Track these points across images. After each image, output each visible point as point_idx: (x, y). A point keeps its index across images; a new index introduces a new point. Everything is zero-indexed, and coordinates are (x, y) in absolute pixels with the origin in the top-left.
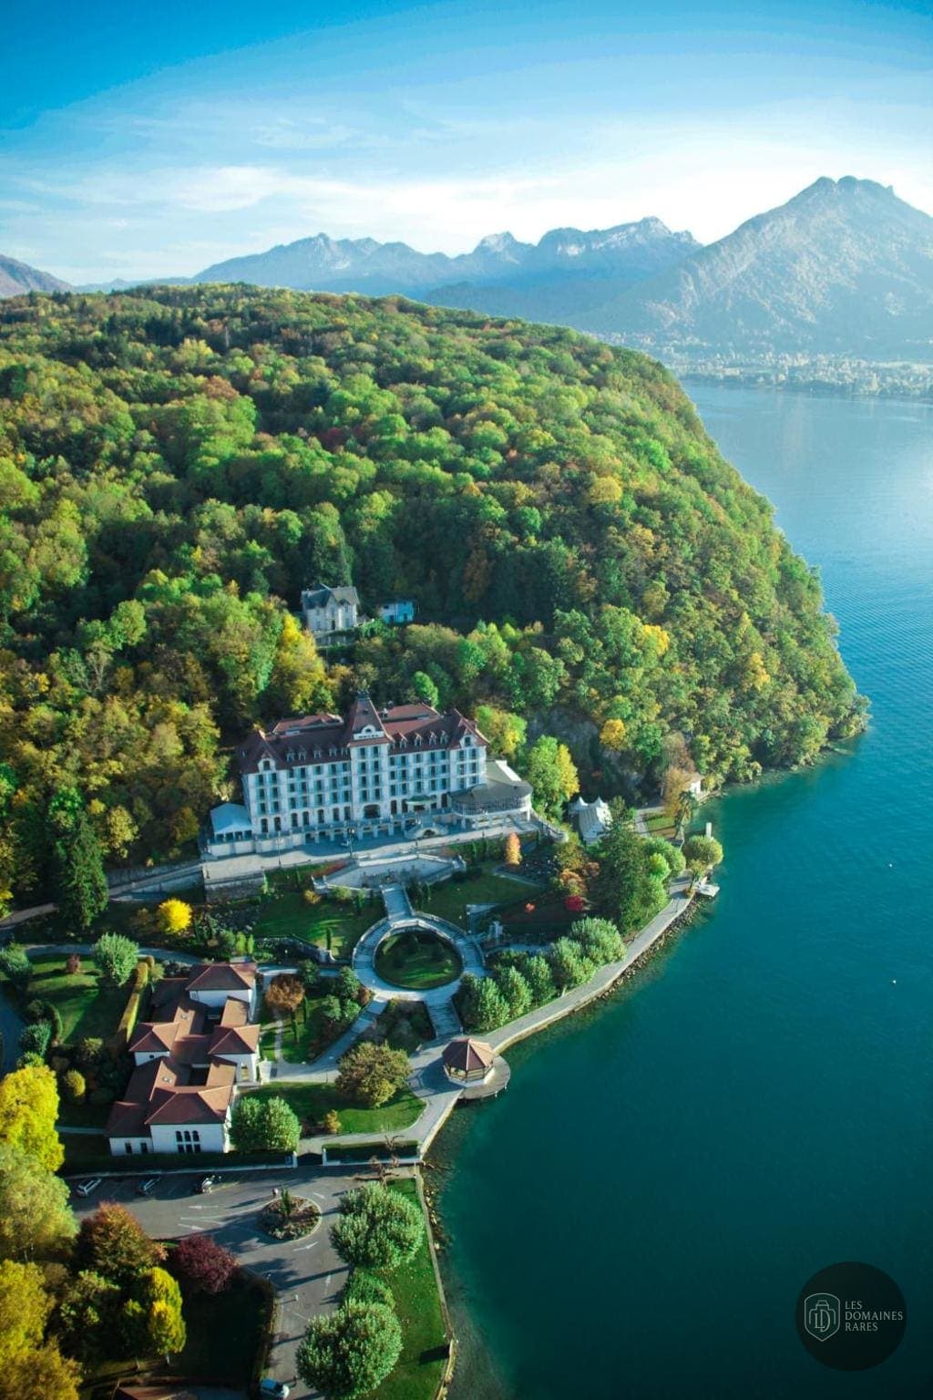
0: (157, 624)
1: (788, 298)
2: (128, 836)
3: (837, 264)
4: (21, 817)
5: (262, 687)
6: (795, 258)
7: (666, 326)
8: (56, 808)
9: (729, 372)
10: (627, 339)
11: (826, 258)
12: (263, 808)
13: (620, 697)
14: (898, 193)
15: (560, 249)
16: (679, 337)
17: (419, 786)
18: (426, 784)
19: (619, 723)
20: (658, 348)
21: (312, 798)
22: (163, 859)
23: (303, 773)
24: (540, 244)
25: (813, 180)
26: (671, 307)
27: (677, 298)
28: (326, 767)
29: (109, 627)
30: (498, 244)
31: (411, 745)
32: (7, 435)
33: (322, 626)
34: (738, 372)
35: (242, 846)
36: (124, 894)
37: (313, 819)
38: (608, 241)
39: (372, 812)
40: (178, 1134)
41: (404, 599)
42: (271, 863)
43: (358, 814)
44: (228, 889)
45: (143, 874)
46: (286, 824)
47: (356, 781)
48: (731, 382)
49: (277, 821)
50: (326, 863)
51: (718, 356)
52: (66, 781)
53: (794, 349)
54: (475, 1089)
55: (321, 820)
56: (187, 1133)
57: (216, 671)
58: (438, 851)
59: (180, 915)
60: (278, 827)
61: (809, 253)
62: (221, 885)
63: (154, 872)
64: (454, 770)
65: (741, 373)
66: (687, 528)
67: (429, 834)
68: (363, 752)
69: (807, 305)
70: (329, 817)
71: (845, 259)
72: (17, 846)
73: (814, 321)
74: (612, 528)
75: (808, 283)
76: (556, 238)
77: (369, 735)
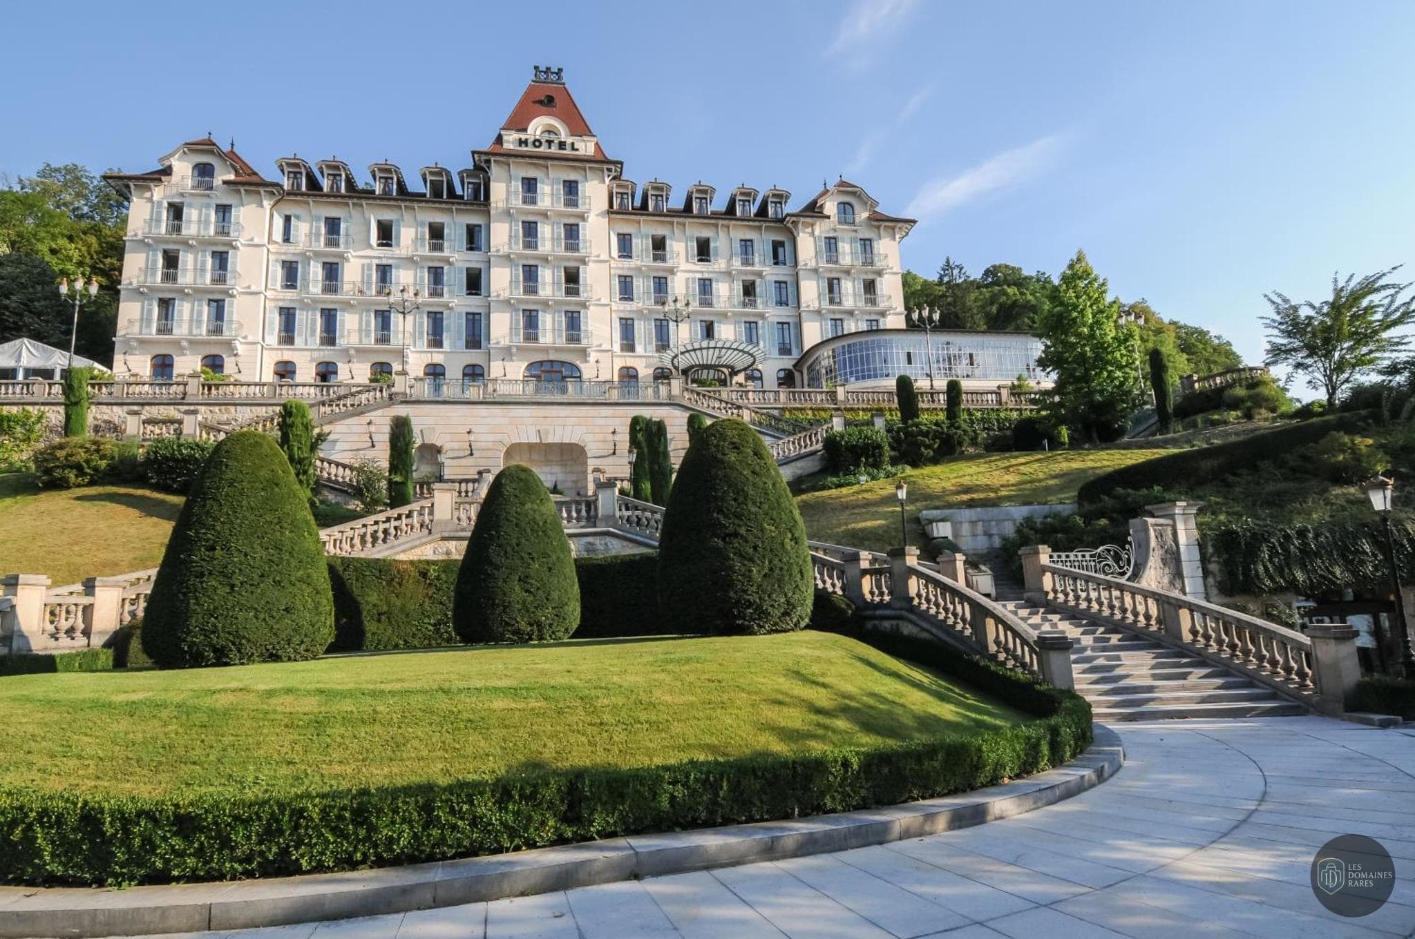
47: (503, 276)
64: (811, 290)
68: (529, 188)
77: (550, 142)
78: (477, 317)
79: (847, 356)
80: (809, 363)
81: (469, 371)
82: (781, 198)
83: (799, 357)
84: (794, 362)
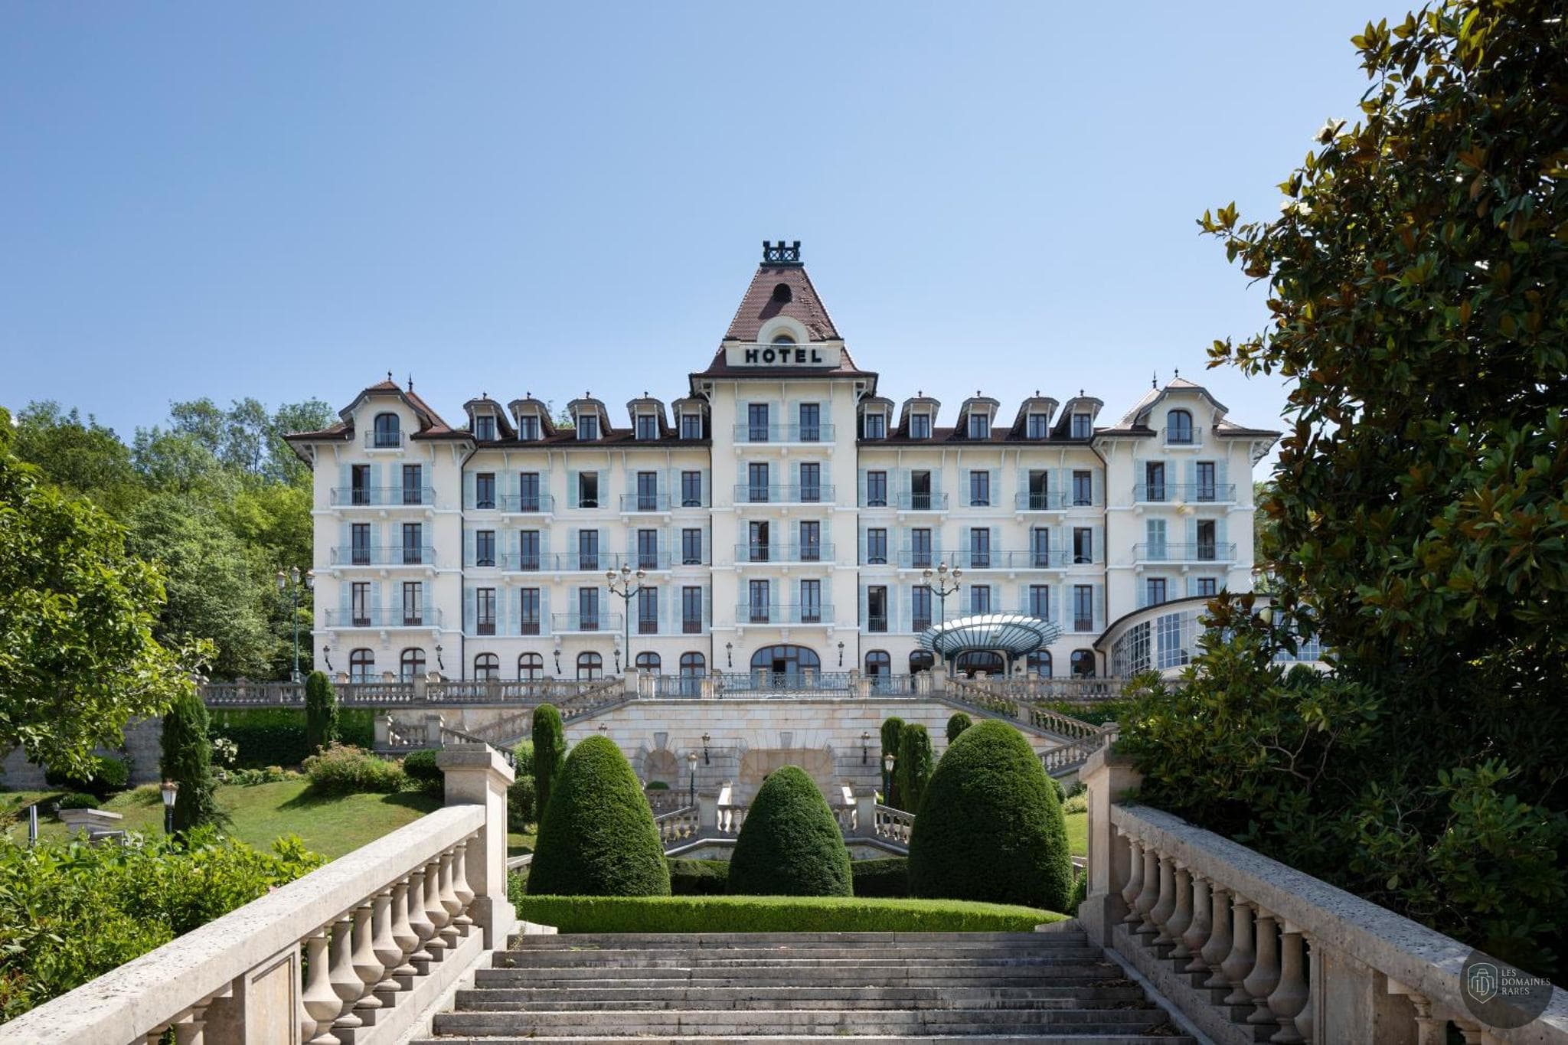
23: (530, 495)
47: (725, 535)
68: (758, 419)
77: (785, 352)
78: (696, 591)
79: (1165, 632)
80: (1115, 642)
81: (687, 660)
82: (1088, 406)
83: (1101, 632)
84: (1094, 640)
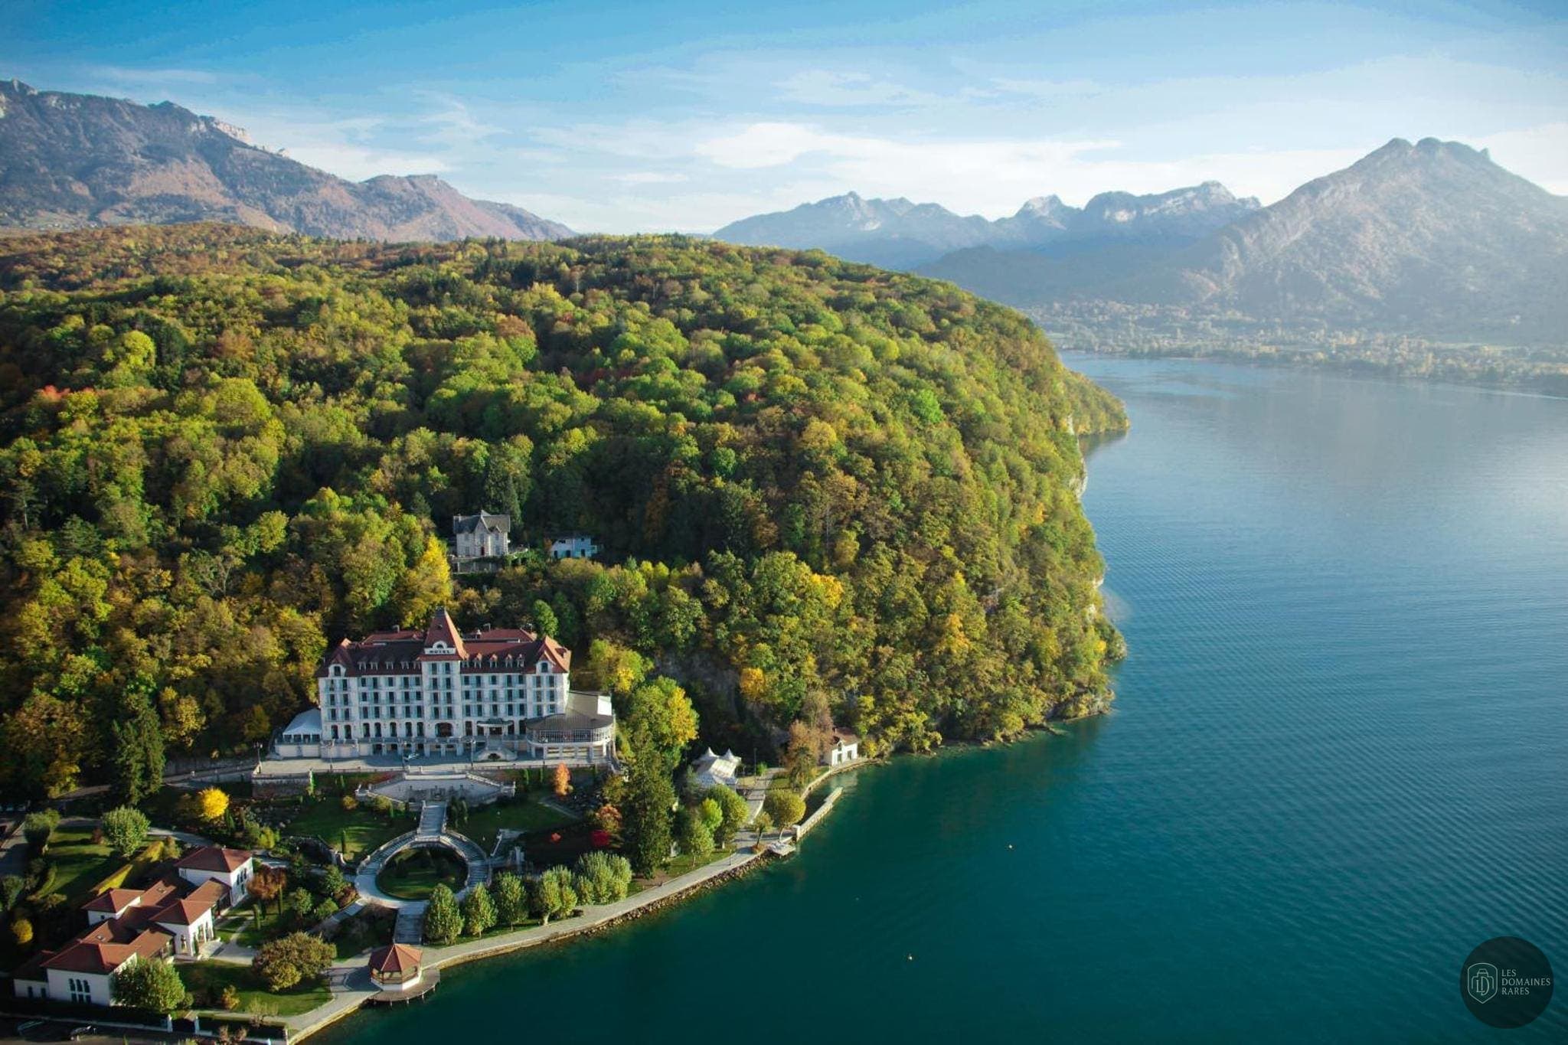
0: (296, 535)
1: (1348, 270)
2: (192, 724)
3: (1408, 234)
4: (98, 696)
5: (379, 602)
6: (1358, 227)
7: (1204, 299)
8: (132, 691)
9: (1266, 349)
10: (1158, 311)
11: (1395, 227)
12: (334, 714)
13: (763, 646)
14: (1494, 158)
15: (1107, 213)
16: (1218, 310)
17: (495, 708)
18: (502, 709)
19: (759, 672)
20: (1193, 323)
21: (384, 710)
22: (228, 752)
23: (375, 684)
24: (1087, 207)
25: (1386, 142)
26: (1211, 278)
27: (1217, 268)
28: (398, 679)
29: (245, 534)
30: (1043, 208)
31: (486, 667)
32: (276, 362)
33: (471, 552)
34: (1273, 350)
35: (309, 749)
36: (184, 781)
37: (386, 732)
38: (1163, 206)
39: (444, 730)
40: (71, 981)
41: (582, 535)
42: (324, 767)
43: (430, 731)
44: (274, 786)
45: (208, 765)
46: (358, 732)
47: (427, 697)
48: (1263, 361)
49: (348, 728)
50: (376, 773)
51: (1262, 332)
52: (148, 668)
53: (1349, 327)
54: (392, 993)
55: (394, 734)
56: (78, 981)
57: (340, 583)
58: (494, 775)
59: (216, 803)
60: (348, 736)
61: (1376, 221)
62: (267, 781)
63: (218, 764)
64: (530, 696)
65: (1277, 351)
66: (902, 479)
67: (494, 758)
68: (434, 668)
69: (1370, 280)
70: (401, 731)
71: (1417, 228)
72: (87, 722)
73: (1377, 296)
74: (810, 474)
75: (1373, 254)
76: (1104, 202)
77: (440, 651)
